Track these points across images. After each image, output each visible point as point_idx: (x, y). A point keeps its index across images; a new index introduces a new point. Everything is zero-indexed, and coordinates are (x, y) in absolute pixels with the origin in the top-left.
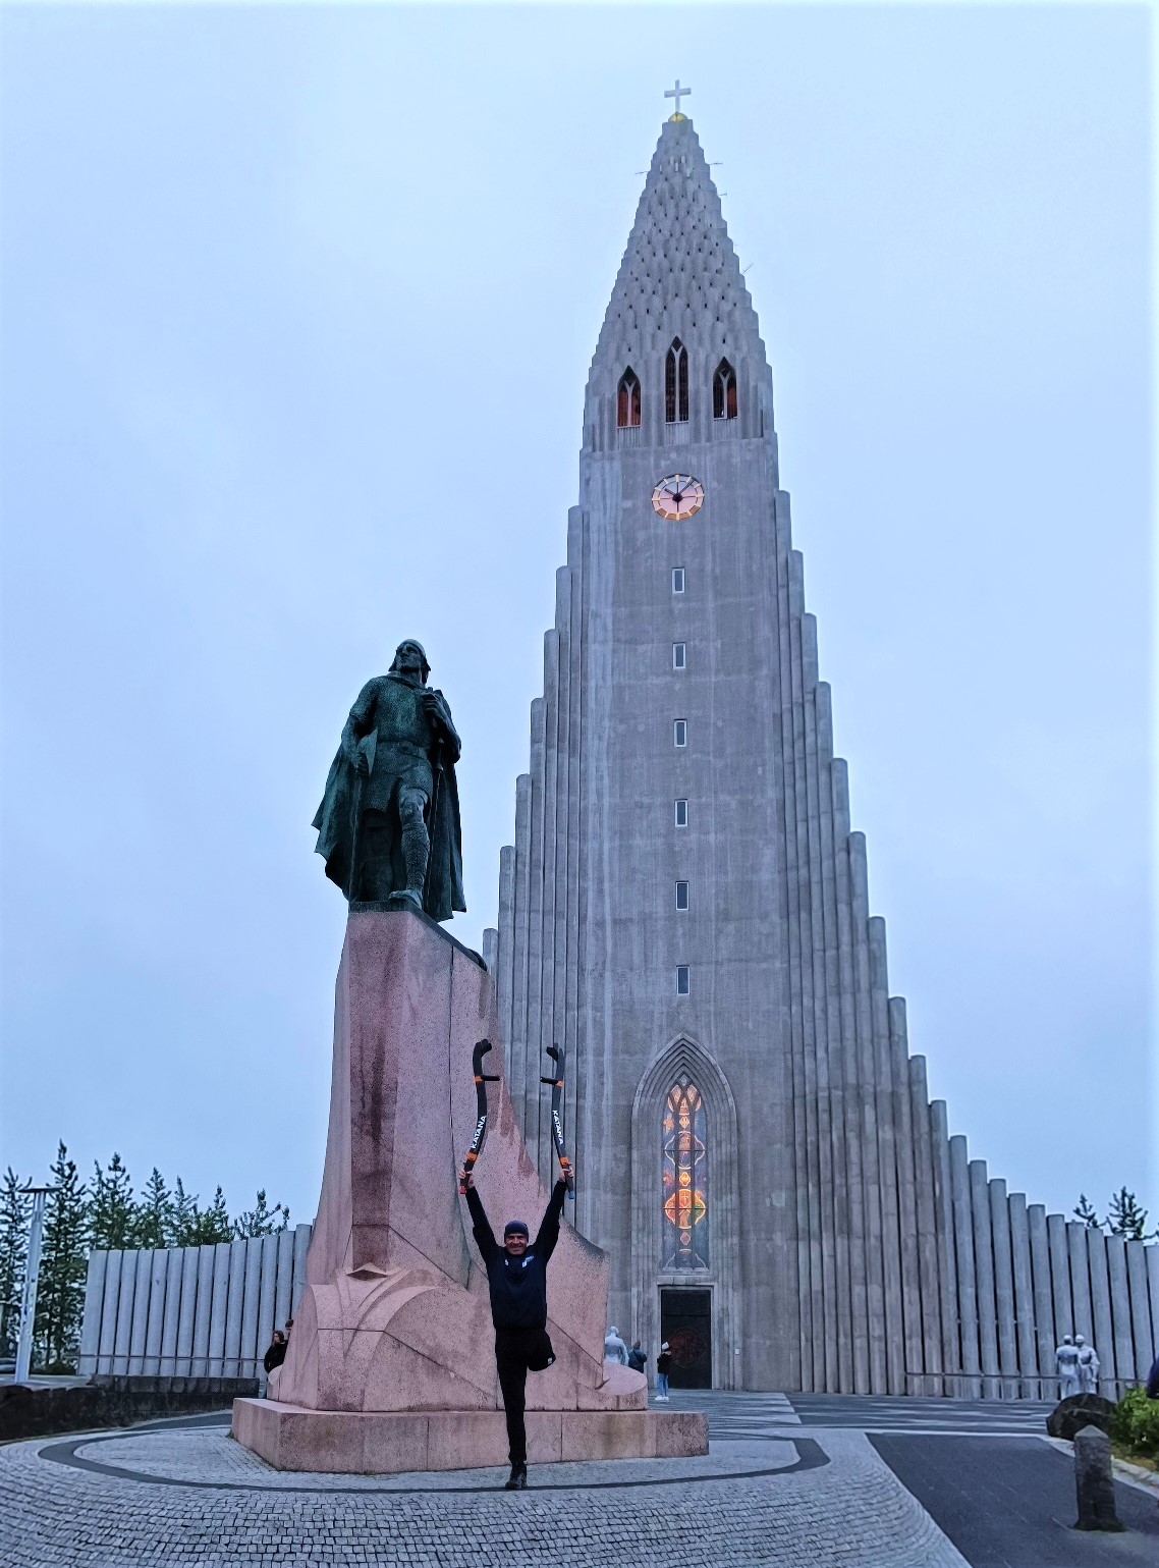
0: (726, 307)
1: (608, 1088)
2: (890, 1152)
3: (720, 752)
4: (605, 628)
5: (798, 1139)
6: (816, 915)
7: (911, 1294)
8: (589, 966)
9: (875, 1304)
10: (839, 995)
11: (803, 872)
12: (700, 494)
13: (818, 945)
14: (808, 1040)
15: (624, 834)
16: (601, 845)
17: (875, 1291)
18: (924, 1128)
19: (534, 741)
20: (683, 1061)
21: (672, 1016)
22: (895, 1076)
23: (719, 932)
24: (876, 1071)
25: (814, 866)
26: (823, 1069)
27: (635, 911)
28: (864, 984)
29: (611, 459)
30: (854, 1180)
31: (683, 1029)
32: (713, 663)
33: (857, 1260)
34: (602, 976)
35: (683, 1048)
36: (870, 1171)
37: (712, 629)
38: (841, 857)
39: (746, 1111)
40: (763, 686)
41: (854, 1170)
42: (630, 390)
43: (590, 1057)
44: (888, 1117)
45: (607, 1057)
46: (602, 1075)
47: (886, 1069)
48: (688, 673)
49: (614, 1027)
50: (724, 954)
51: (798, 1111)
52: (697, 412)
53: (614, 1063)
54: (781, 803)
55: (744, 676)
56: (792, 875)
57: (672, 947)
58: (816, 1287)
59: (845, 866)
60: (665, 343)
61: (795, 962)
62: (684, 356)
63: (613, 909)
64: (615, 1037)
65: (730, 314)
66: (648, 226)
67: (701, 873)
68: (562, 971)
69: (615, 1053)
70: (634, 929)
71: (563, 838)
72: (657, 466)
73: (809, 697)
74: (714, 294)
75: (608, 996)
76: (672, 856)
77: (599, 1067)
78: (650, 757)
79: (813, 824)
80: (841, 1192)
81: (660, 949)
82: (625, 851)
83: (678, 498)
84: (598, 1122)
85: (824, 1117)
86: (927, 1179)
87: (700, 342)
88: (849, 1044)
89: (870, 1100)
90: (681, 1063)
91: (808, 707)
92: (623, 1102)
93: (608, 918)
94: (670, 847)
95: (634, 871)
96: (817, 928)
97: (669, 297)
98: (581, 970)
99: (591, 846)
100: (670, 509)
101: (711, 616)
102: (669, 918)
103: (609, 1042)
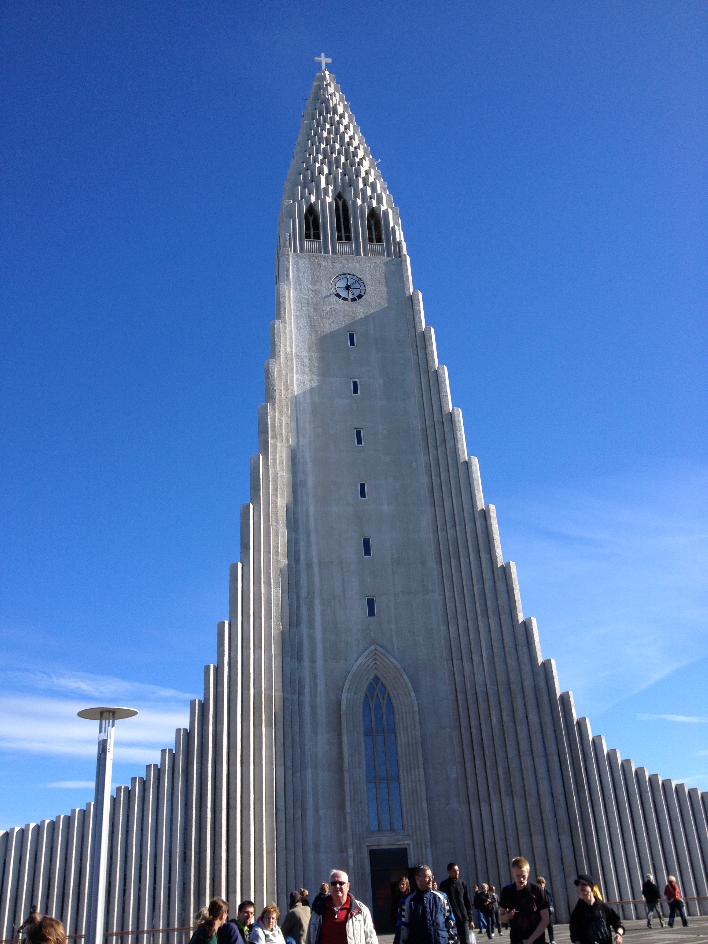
1: (321, 687)
2: (538, 731)
3: (386, 452)
5: (464, 725)
6: (464, 561)
8: (304, 595)
10: (487, 617)
12: (363, 287)
13: (467, 581)
15: (324, 502)
16: (307, 508)
20: (375, 666)
21: (366, 633)
23: (394, 573)
24: (522, 671)
26: (479, 670)
28: (506, 609)
29: (303, 258)
30: (512, 753)
31: (373, 642)
33: (521, 816)
34: (312, 602)
35: (376, 656)
36: (525, 746)
38: (481, 521)
39: (424, 704)
42: (311, 219)
43: (306, 663)
45: (319, 663)
46: (316, 678)
47: (528, 669)
48: (362, 399)
49: (324, 641)
50: (399, 589)
51: (461, 703)
53: (325, 667)
54: (431, 486)
55: (400, 403)
56: (442, 535)
57: (362, 582)
59: (484, 528)
60: (332, 195)
61: (449, 594)
62: (346, 204)
64: (324, 648)
65: (373, 184)
67: (379, 532)
69: (325, 660)
70: (335, 570)
72: (334, 266)
73: (448, 417)
75: (318, 618)
76: (359, 519)
77: (313, 669)
78: (339, 451)
82: (326, 514)
83: (348, 288)
84: (314, 714)
87: (356, 196)
89: (519, 693)
90: (374, 668)
92: (333, 697)
93: (315, 560)
94: (357, 513)
95: (332, 528)
98: (298, 598)
99: (300, 509)
100: (344, 294)
101: (375, 364)
102: (359, 562)
103: (320, 653)
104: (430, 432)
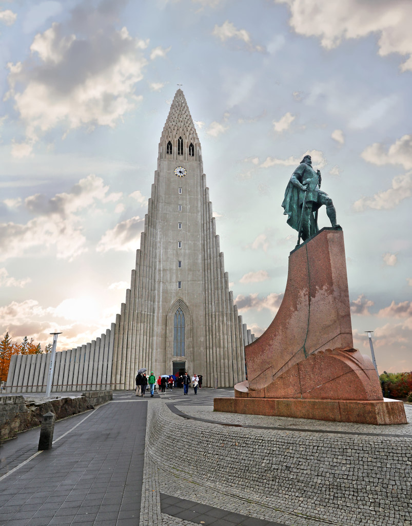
0: (192, 132)
1: (161, 311)
2: (230, 327)
3: (189, 231)
4: (162, 200)
5: (207, 324)
6: (212, 271)
7: (235, 362)
8: (157, 280)
9: (226, 364)
10: (218, 290)
11: (209, 261)
12: (186, 172)
13: (212, 278)
14: (210, 300)
15: (166, 248)
16: (160, 251)
17: (226, 361)
18: (238, 322)
19: (145, 224)
20: (179, 305)
21: (177, 294)
22: (231, 309)
23: (188, 274)
24: (227, 308)
25: (212, 259)
26: (213, 307)
27: (168, 267)
28: (224, 288)
29: (165, 161)
30: (221, 334)
31: (180, 297)
32: (188, 211)
33: (222, 354)
34: (160, 283)
35: (180, 301)
36: (225, 332)
37: (188, 202)
38: (219, 257)
39: (194, 317)
40: (199, 217)
41: (221, 332)
42: (169, 146)
43: (156, 303)
44: (229, 319)
45: (161, 303)
46: (159, 308)
47: (229, 307)
48: (182, 212)
49: (163, 296)
50: (189, 279)
51: (207, 317)
52: (185, 154)
53: (162, 304)
54: (204, 244)
55: (195, 214)
56: (206, 261)
57: (177, 276)
58: (211, 360)
59: (219, 260)
60: (178, 138)
61: (206, 282)
62: (182, 140)
63: (163, 266)
64: (163, 298)
65: (193, 133)
66: (174, 111)
67: (184, 259)
68: (150, 281)
69: (163, 302)
70: (168, 272)
71: (151, 248)
72: (176, 164)
73: (211, 220)
74: (189, 129)
75: (161, 288)
76: (177, 255)
77: (158, 305)
78: (173, 231)
79: (212, 250)
80: (218, 337)
81: (174, 276)
82: (166, 253)
83: (180, 172)
84: (158, 320)
85: (214, 319)
86: (238, 334)
87: (186, 138)
88: (220, 301)
89: (225, 315)
91: (211, 223)
92: (164, 314)
93: (162, 269)
94: (177, 252)
95: (168, 258)
96: (212, 274)
97: (179, 127)
98: (155, 281)
99: (158, 251)
100: (179, 174)
101: (188, 200)
102: (177, 270)
103: (161, 300)
104: (205, 225)
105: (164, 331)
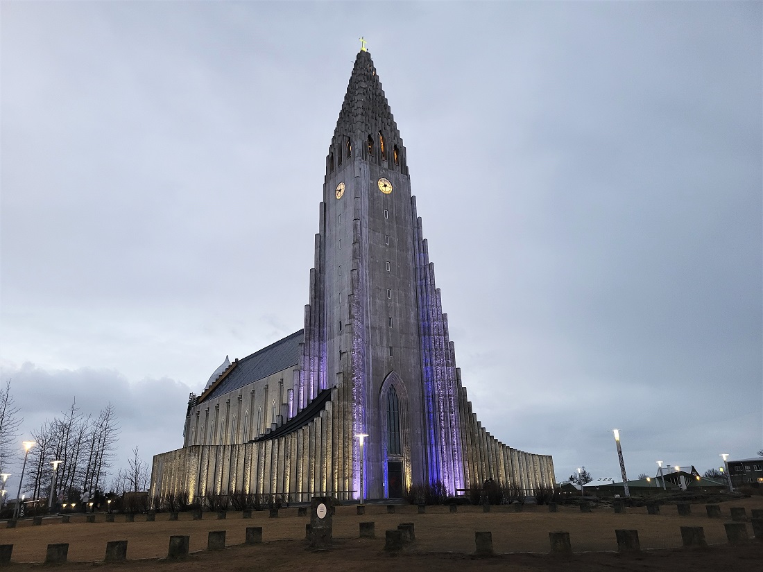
0: (393, 127)
1: (371, 387)
3: (399, 276)
4: (366, 223)
8: (365, 342)
11: (426, 322)
12: (391, 187)
15: (373, 297)
16: (367, 299)
18: (468, 410)
20: (392, 380)
21: (389, 363)
22: (459, 393)
23: (401, 337)
25: (431, 322)
27: (377, 325)
31: (393, 369)
32: (396, 245)
34: (369, 346)
35: (393, 376)
37: (396, 234)
38: (441, 320)
39: (410, 400)
40: (410, 257)
43: (366, 375)
46: (369, 382)
48: (390, 246)
49: (373, 365)
50: (402, 345)
52: (389, 159)
53: (373, 378)
55: (405, 253)
57: (388, 339)
59: (442, 324)
60: (377, 130)
61: (423, 351)
62: (382, 137)
63: (371, 323)
64: (373, 368)
67: (395, 316)
70: (377, 331)
72: (379, 172)
73: (428, 266)
75: (371, 354)
76: (387, 309)
77: (368, 378)
78: (380, 272)
81: (385, 339)
82: (374, 304)
84: (369, 399)
87: (388, 136)
91: (427, 269)
92: (376, 392)
94: (386, 305)
95: (376, 310)
101: (395, 229)
102: (387, 329)
103: (371, 371)
104: (419, 270)
105: (377, 417)
